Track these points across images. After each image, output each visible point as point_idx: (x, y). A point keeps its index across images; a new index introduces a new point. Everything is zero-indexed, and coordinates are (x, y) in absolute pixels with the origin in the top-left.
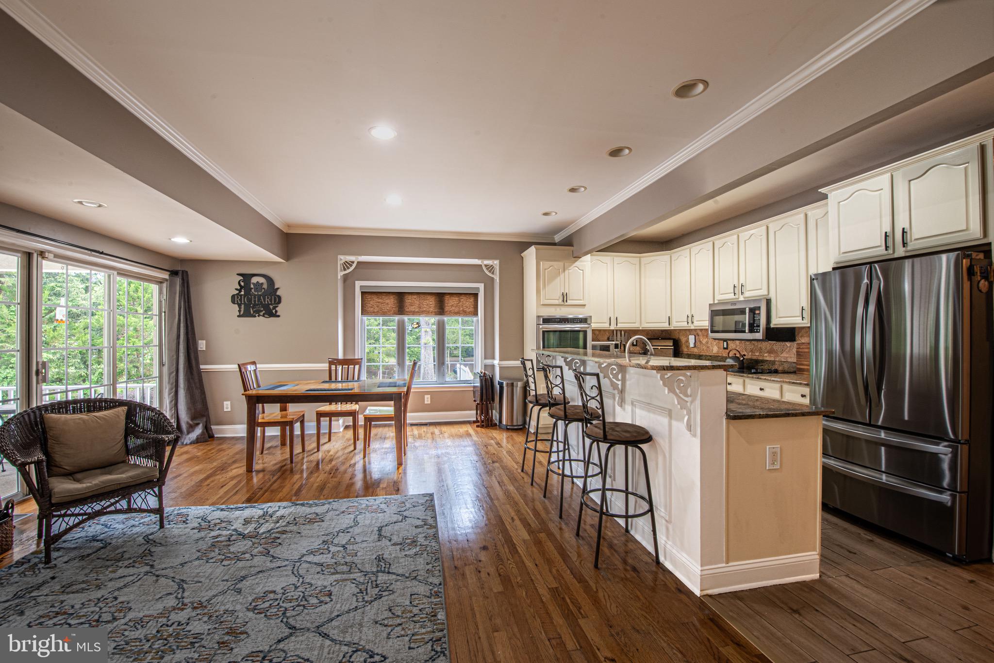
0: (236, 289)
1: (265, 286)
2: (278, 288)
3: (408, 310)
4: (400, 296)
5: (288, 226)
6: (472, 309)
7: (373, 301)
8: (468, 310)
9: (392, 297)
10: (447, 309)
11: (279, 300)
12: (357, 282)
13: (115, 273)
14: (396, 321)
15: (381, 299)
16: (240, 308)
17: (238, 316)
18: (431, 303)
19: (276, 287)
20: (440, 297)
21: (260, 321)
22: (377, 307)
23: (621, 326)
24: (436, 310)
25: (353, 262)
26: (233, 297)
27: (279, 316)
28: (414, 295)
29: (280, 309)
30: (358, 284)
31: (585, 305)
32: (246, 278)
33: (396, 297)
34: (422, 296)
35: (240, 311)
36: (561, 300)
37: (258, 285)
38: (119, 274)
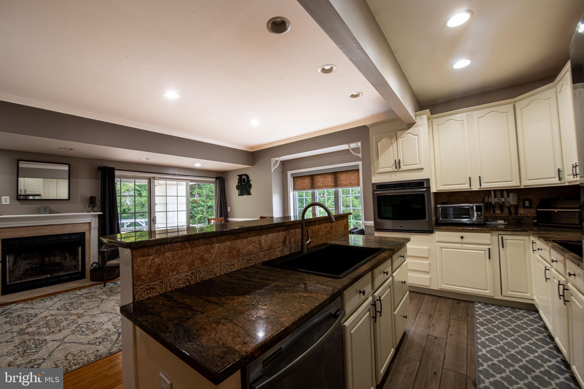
0: (238, 183)
1: (246, 180)
2: (250, 180)
3: (316, 186)
4: (312, 177)
5: (252, 148)
6: (356, 181)
7: (299, 181)
8: (353, 182)
9: (307, 178)
10: (339, 183)
11: (250, 186)
12: (288, 172)
13: (189, 181)
14: (311, 192)
15: (302, 180)
16: (239, 191)
17: (239, 195)
18: (329, 180)
19: (250, 179)
20: (335, 174)
21: (245, 196)
22: (300, 185)
23: (485, 186)
24: (332, 184)
25: (278, 161)
26: (237, 186)
27: (251, 194)
28: (319, 176)
29: (252, 191)
30: (289, 173)
31: (422, 169)
32: (240, 176)
33: (310, 178)
34: (323, 175)
35: (239, 193)
36: (394, 168)
37: (244, 179)
38: (190, 181)
